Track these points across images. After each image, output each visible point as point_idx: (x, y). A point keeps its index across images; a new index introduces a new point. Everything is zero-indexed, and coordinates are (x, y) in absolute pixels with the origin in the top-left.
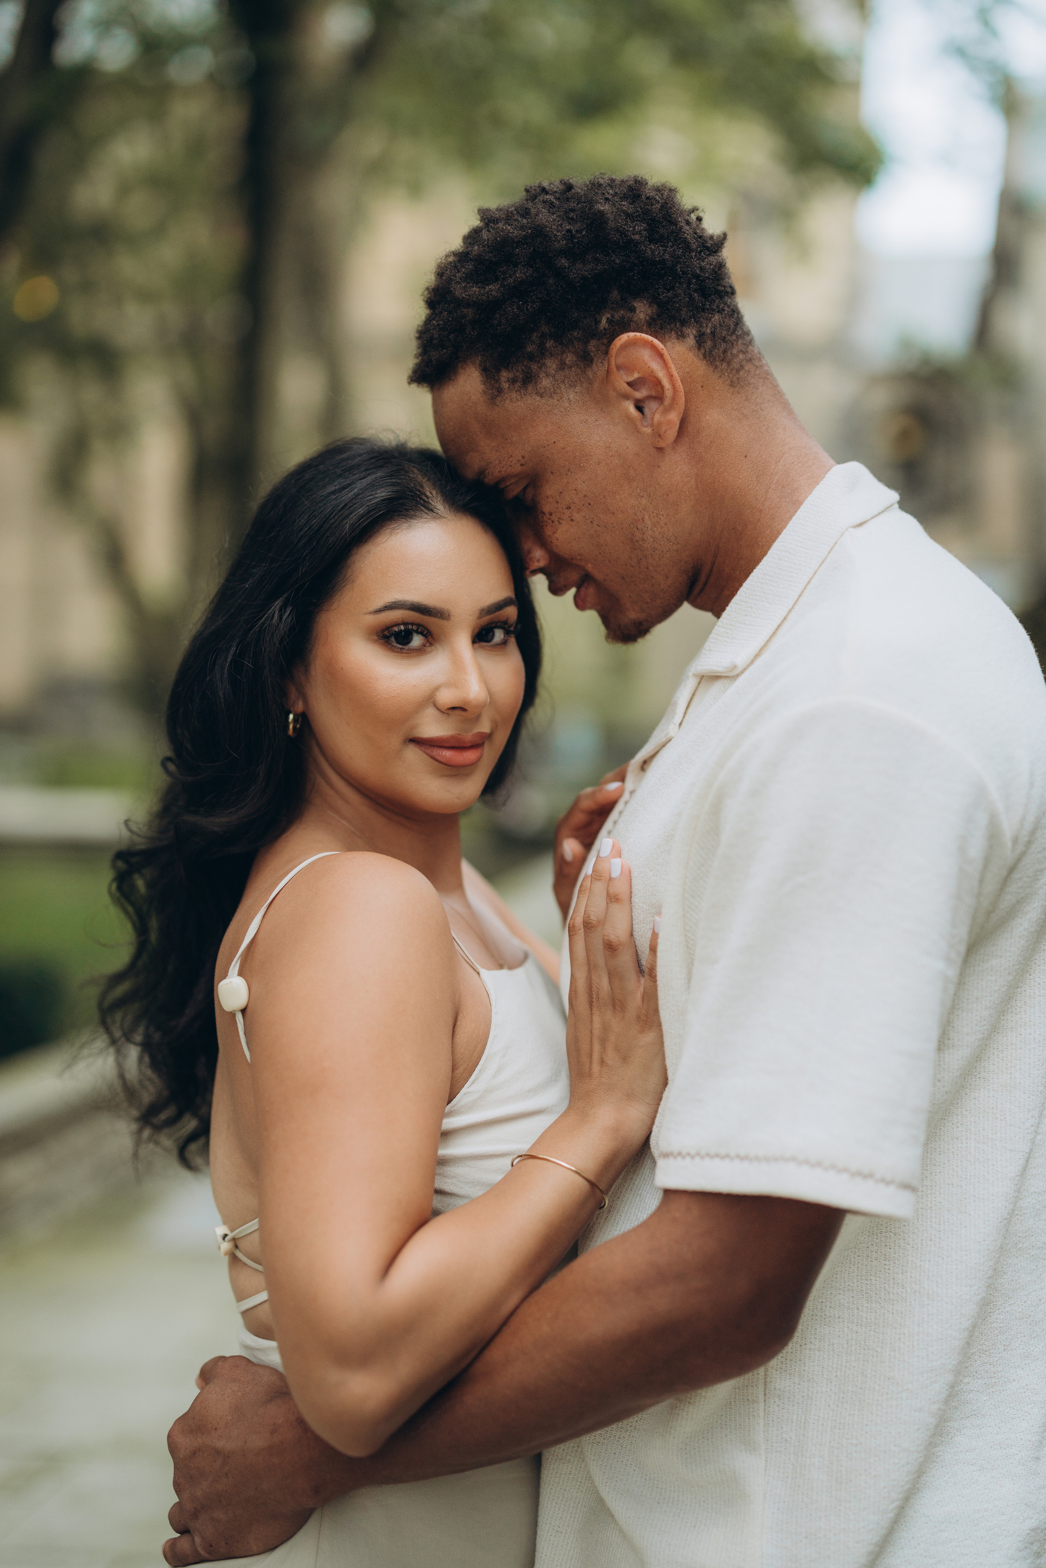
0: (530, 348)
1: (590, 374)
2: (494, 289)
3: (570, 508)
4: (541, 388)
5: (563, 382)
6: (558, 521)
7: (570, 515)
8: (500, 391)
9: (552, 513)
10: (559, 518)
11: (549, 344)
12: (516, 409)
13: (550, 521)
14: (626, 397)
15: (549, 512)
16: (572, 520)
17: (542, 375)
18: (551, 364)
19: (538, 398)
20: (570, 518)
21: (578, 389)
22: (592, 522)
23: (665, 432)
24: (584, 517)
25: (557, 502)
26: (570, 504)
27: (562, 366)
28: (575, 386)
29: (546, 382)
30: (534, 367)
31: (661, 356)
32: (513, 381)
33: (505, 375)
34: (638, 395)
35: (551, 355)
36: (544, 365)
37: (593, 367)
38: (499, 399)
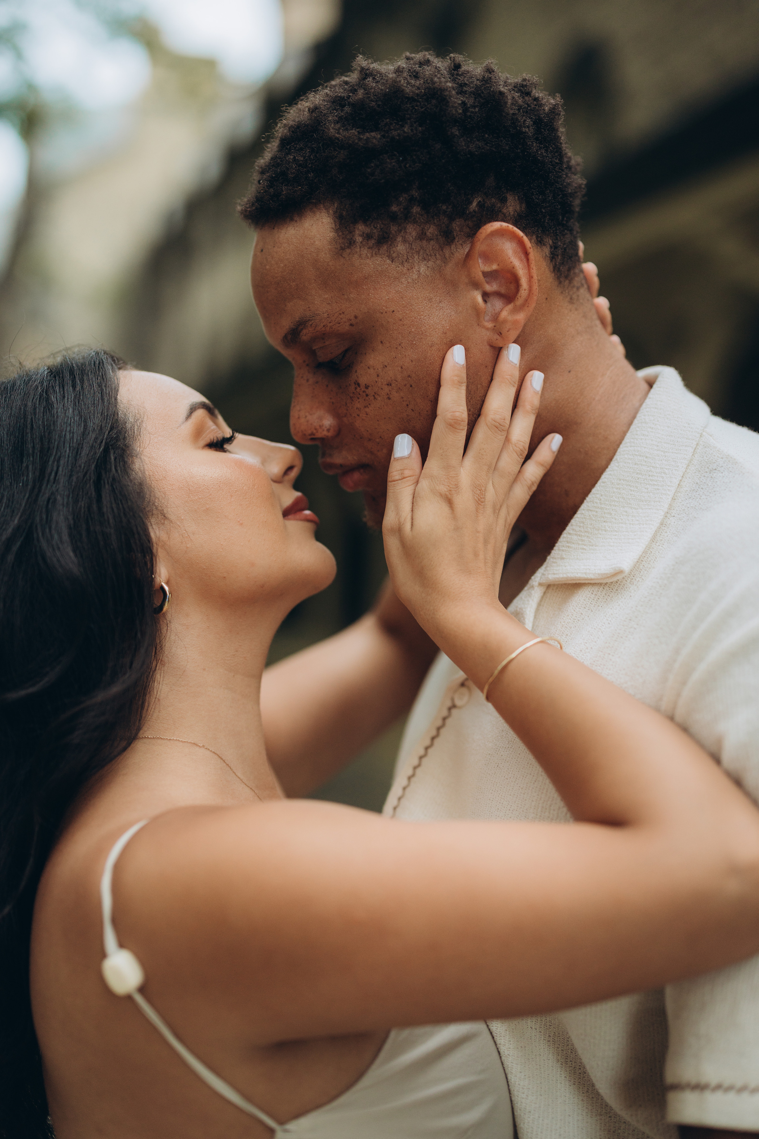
0: (394, 208)
1: (447, 252)
2: (374, 137)
3: (391, 385)
4: (394, 252)
5: (418, 252)
6: (374, 396)
7: (389, 393)
8: (351, 243)
9: (368, 386)
10: (375, 393)
11: (416, 210)
12: (363, 266)
13: (364, 394)
14: (477, 286)
15: (366, 385)
16: (389, 398)
17: (399, 239)
18: (412, 231)
19: (388, 262)
20: (388, 396)
21: (430, 263)
22: (407, 405)
23: (508, 331)
24: (402, 398)
25: (378, 376)
26: (392, 380)
27: (422, 236)
28: (429, 260)
29: (401, 247)
30: (394, 229)
31: (527, 254)
32: (368, 237)
33: (361, 228)
34: (488, 288)
35: (415, 222)
36: (405, 228)
37: (453, 247)
38: (348, 251)
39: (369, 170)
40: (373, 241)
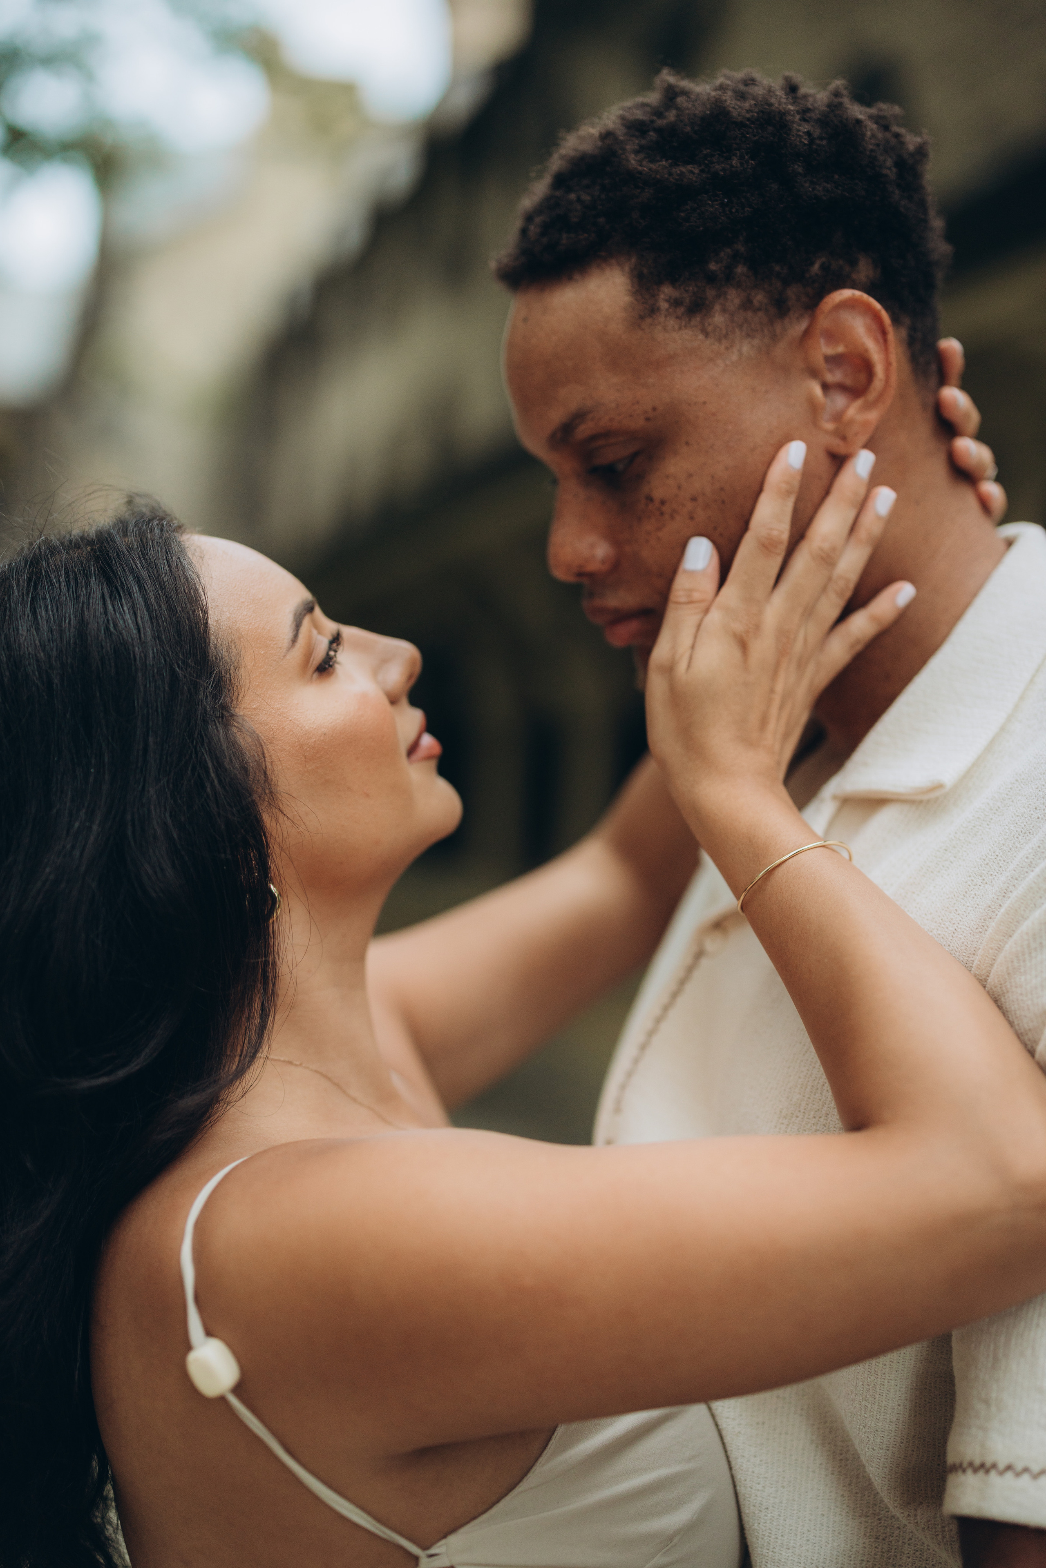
0: (713, 266)
1: (778, 327)
2: (690, 172)
4: (709, 324)
5: (740, 327)
6: (671, 514)
7: (692, 511)
8: (653, 310)
9: (665, 502)
10: (674, 510)
11: (740, 269)
12: (667, 341)
13: (658, 512)
14: (815, 374)
15: (661, 499)
16: (692, 518)
17: (717, 307)
18: (734, 297)
19: (701, 337)
20: (690, 515)
21: (756, 342)
22: (715, 528)
23: (855, 435)
24: (710, 518)
25: (679, 487)
26: (698, 494)
27: (747, 305)
28: (755, 337)
29: (718, 319)
30: (710, 293)
31: (884, 333)
32: (676, 303)
33: (667, 291)
34: (830, 378)
35: (739, 285)
36: (723, 295)
37: (786, 321)
38: (649, 320)
39: (682, 214)
40: (683, 309)
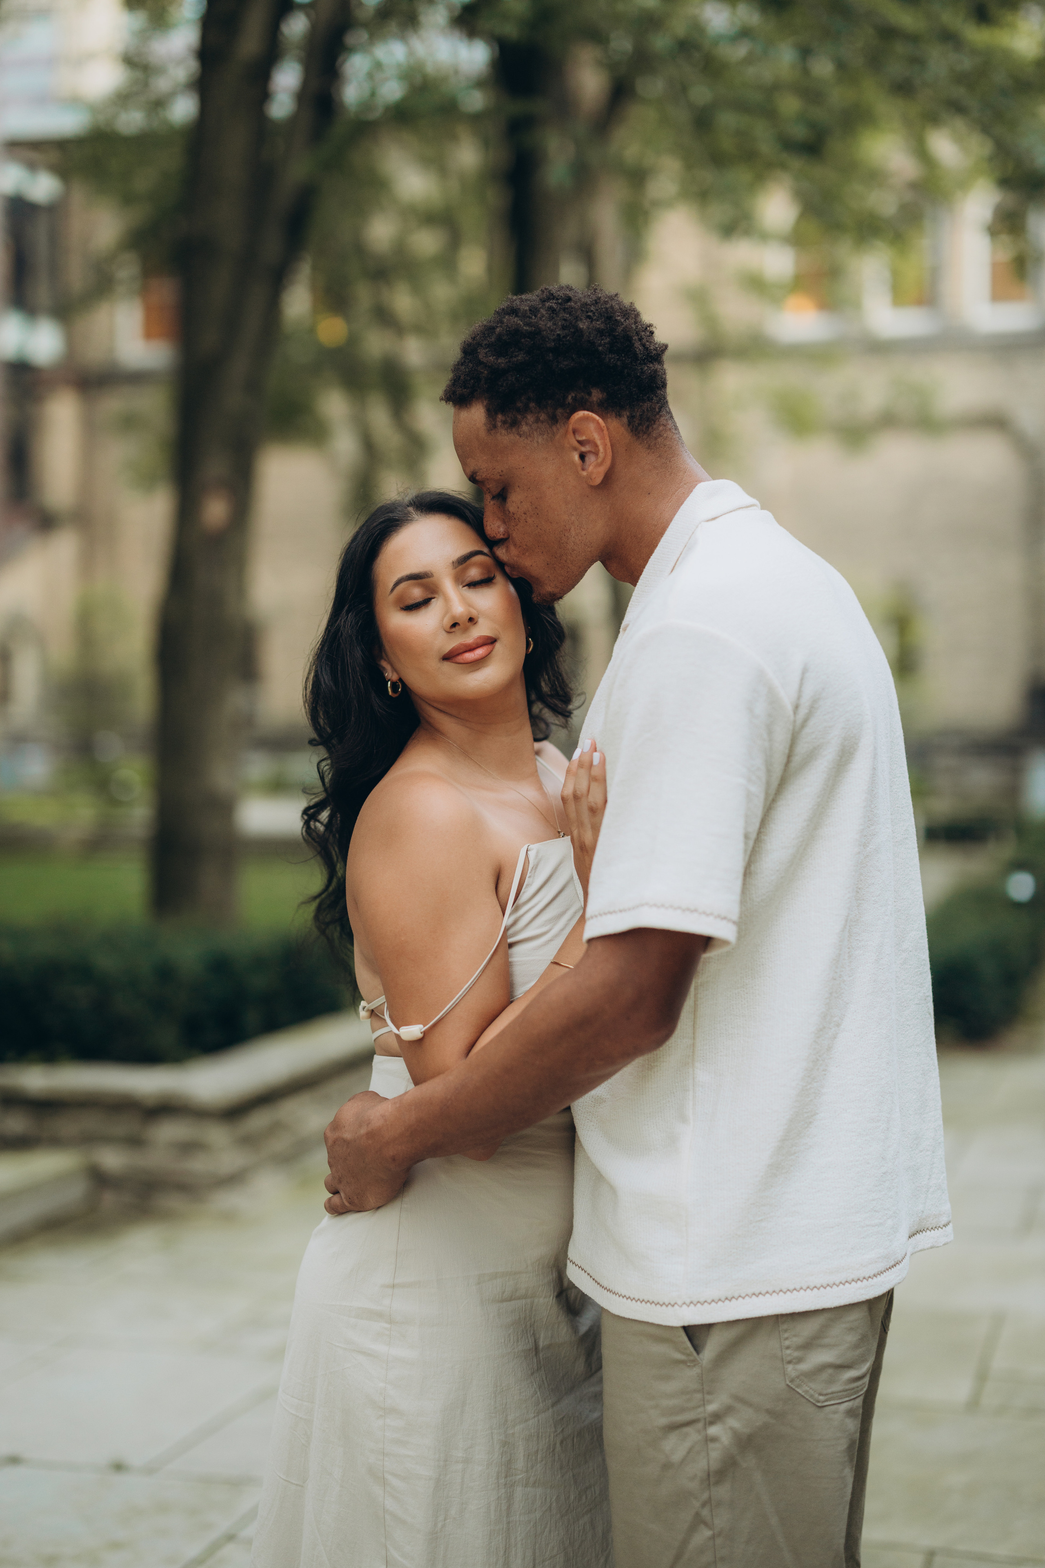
0: (519, 404)
1: (554, 429)
2: (502, 361)
3: (524, 513)
4: (521, 431)
5: (536, 430)
6: (518, 519)
7: (525, 518)
8: (496, 426)
11: (532, 405)
12: (503, 441)
13: (513, 518)
14: (575, 449)
15: (513, 512)
16: (526, 522)
17: (523, 423)
18: (530, 418)
19: (518, 437)
21: (545, 436)
22: (537, 526)
23: (595, 477)
24: (533, 521)
25: (518, 507)
26: (526, 511)
27: (537, 420)
28: (544, 435)
29: (525, 428)
30: (519, 417)
31: (601, 430)
32: (504, 422)
33: (500, 417)
34: (583, 449)
35: (532, 412)
36: (526, 417)
37: (558, 426)
38: (494, 431)
39: (500, 383)
40: (507, 425)
